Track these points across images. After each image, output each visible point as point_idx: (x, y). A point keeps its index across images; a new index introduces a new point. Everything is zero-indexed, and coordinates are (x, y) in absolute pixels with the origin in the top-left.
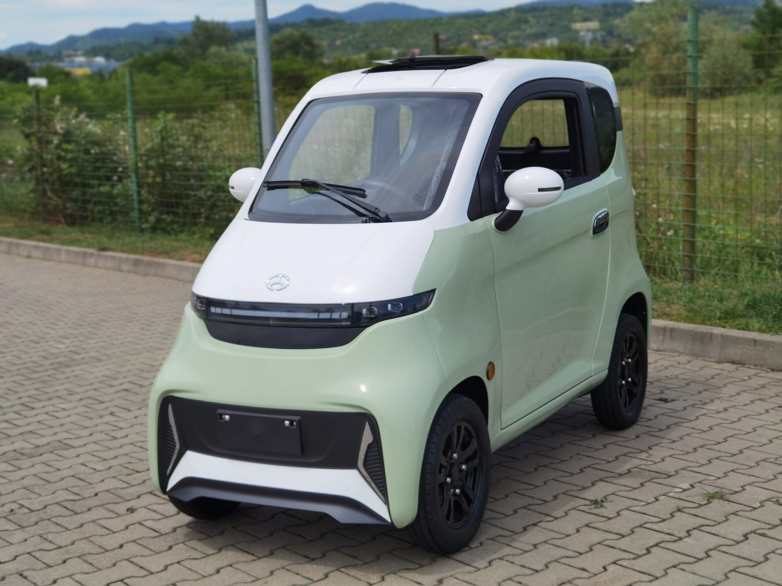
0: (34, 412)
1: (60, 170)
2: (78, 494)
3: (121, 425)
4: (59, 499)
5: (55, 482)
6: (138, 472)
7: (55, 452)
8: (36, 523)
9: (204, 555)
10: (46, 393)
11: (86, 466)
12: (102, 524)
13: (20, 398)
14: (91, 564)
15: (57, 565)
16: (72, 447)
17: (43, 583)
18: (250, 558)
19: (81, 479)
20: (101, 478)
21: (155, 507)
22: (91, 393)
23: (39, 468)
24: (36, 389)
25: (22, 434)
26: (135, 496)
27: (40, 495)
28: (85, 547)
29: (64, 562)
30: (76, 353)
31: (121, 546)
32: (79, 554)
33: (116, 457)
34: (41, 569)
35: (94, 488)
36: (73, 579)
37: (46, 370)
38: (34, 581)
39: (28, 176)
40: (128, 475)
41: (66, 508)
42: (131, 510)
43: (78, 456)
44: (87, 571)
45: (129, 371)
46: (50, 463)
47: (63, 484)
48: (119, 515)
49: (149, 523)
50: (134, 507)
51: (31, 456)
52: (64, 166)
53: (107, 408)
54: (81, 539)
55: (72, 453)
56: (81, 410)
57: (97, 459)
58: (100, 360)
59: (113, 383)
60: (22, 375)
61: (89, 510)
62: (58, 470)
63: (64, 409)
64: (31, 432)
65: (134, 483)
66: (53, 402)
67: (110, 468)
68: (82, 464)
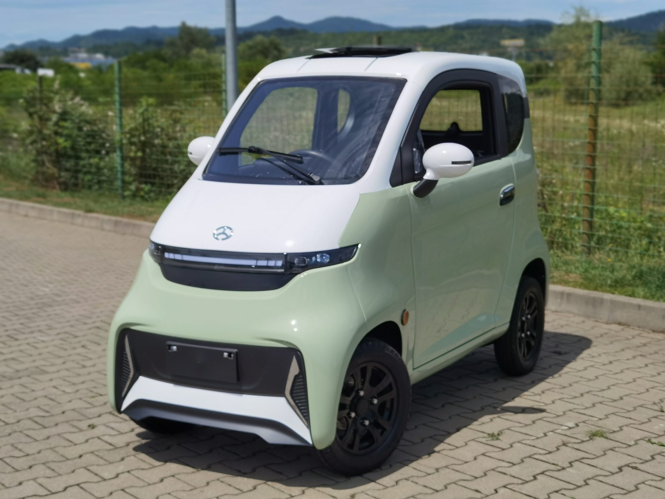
0: (17, 343)
1: (56, 144)
2: (47, 412)
3: (90, 356)
4: (31, 415)
5: (29, 401)
7: (32, 376)
8: (10, 434)
9: (151, 467)
10: (29, 327)
11: (57, 388)
12: (66, 437)
13: (7, 331)
14: (53, 470)
15: (24, 470)
16: (47, 372)
17: (10, 484)
19: (51, 399)
20: (69, 399)
21: (112, 425)
22: (68, 329)
23: (16, 389)
24: (22, 324)
25: (5, 360)
26: (97, 415)
27: (15, 411)
28: (49, 455)
29: (31, 467)
30: (58, 295)
31: (81, 456)
32: (43, 462)
33: (83, 382)
34: (10, 473)
35: (62, 407)
36: (36, 482)
37: (31, 309)
38: (2, 483)
39: (30, 148)
40: (93, 397)
41: (36, 422)
42: (92, 427)
43: (51, 380)
44: (49, 476)
45: (102, 312)
46: (27, 385)
47: (36, 403)
48: (81, 430)
49: (106, 438)
50: (95, 424)
51: (11, 379)
52: (60, 140)
53: (80, 342)
54: (47, 449)
55: (46, 377)
56: (57, 342)
57: (67, 383)
58: (78, 302)
59: (87, 321)
60: (10, 312)
61: (56, 425)
62: (33, 391)
63: (43, 341)
64: (13, 359)
65: (97, 404)
66: (34, 335)
67: (77, 391)
68: (54, 387)
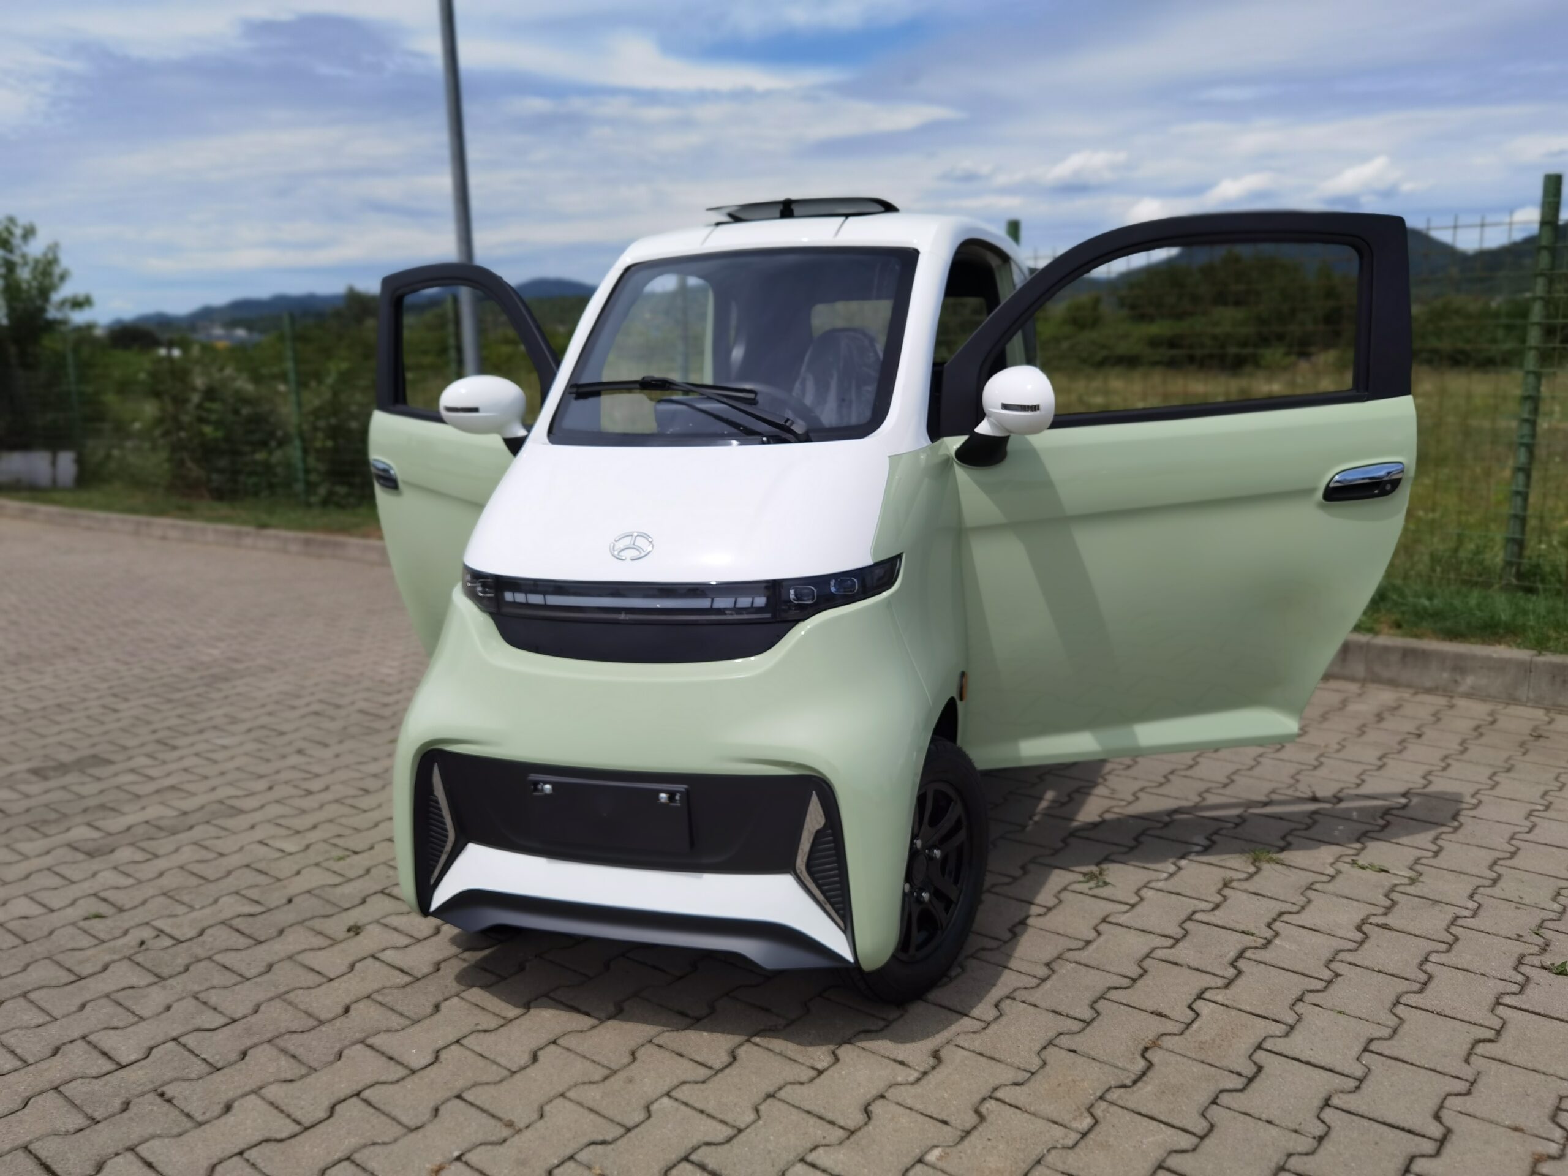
0: (176, 754)
1: (202, 434)
2: (257, 902)
3: (316, 769)
4: (227, 914)
5: (217, 880)
6: (356, 853)
7: (214, 822)
8: (187, 969)
9: (502, 1022)
10: (195, 722)
11: (267, 845)
12: (307, 963)
13: (154, 732)
14: (294, 1057)
15: (231, 1064)
16: (242, 812)
17: (204, 1113)
18: (586, 1021)
19: (261, 872)
20: (296, 868)
21: (394, 921)
22: (265, 720)
23: (188, 854)
24: (180, 716)
25: (158, 791)
26: (357, 901)
27: (192, 908)
28: (278, 1016)
29: (244, 1055)
30: (236, 660)
31: (347, 1010)
32: (269, 1036)
33: (315, 827)
34: (200, 1078)
35: (285, 887)
36: (263, 1099)
37: (194, 687)
38: (186, 1110)
39: (161, 442)
40: (340, 859)
41: (238, 931)
42: (355, 930)
43: (252, 827)
44: (289, 1076)
45: (317, 684)
46: (207, 843)
47: (231, 883)
48: (334, 942)
49: (389, 956)
50: (359, 924)
51: (174, 832)
52: (208, 429)
53: (290, 743)
54: (271, 999)
55: (243, 821)
56: (251, 747)
57: (284, 832)
58: (272, 670)
59: (296, 703)
60: (156, 695)
61: (281, 932)
62: (221, 855)
63: (225, 747)
64: (173, 788)
65: (351, 874)
66: (205, 736)
67: (308, 847)
68: (261, 842)
